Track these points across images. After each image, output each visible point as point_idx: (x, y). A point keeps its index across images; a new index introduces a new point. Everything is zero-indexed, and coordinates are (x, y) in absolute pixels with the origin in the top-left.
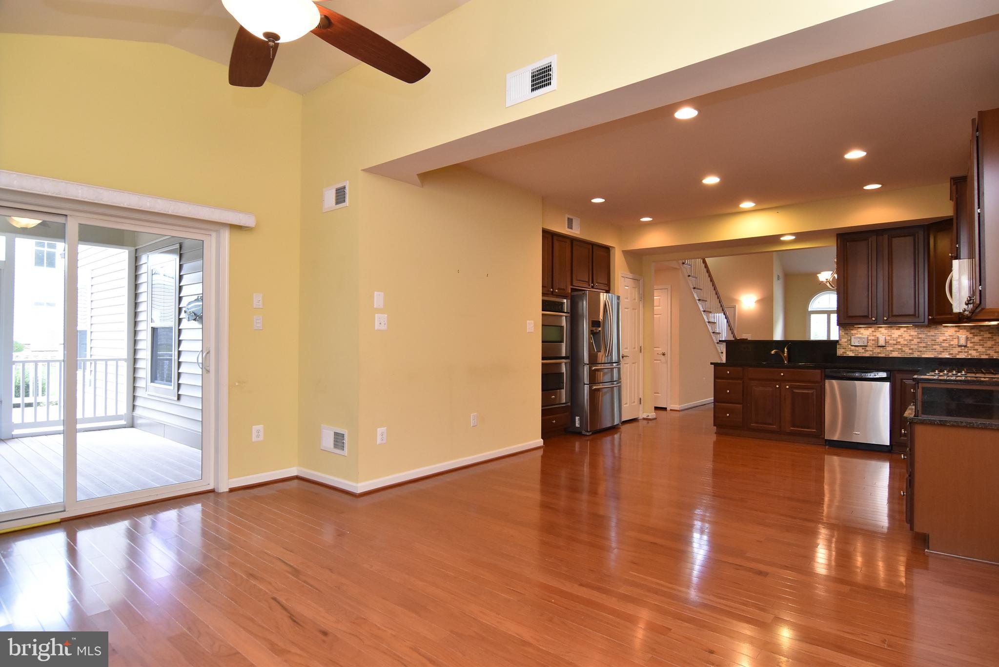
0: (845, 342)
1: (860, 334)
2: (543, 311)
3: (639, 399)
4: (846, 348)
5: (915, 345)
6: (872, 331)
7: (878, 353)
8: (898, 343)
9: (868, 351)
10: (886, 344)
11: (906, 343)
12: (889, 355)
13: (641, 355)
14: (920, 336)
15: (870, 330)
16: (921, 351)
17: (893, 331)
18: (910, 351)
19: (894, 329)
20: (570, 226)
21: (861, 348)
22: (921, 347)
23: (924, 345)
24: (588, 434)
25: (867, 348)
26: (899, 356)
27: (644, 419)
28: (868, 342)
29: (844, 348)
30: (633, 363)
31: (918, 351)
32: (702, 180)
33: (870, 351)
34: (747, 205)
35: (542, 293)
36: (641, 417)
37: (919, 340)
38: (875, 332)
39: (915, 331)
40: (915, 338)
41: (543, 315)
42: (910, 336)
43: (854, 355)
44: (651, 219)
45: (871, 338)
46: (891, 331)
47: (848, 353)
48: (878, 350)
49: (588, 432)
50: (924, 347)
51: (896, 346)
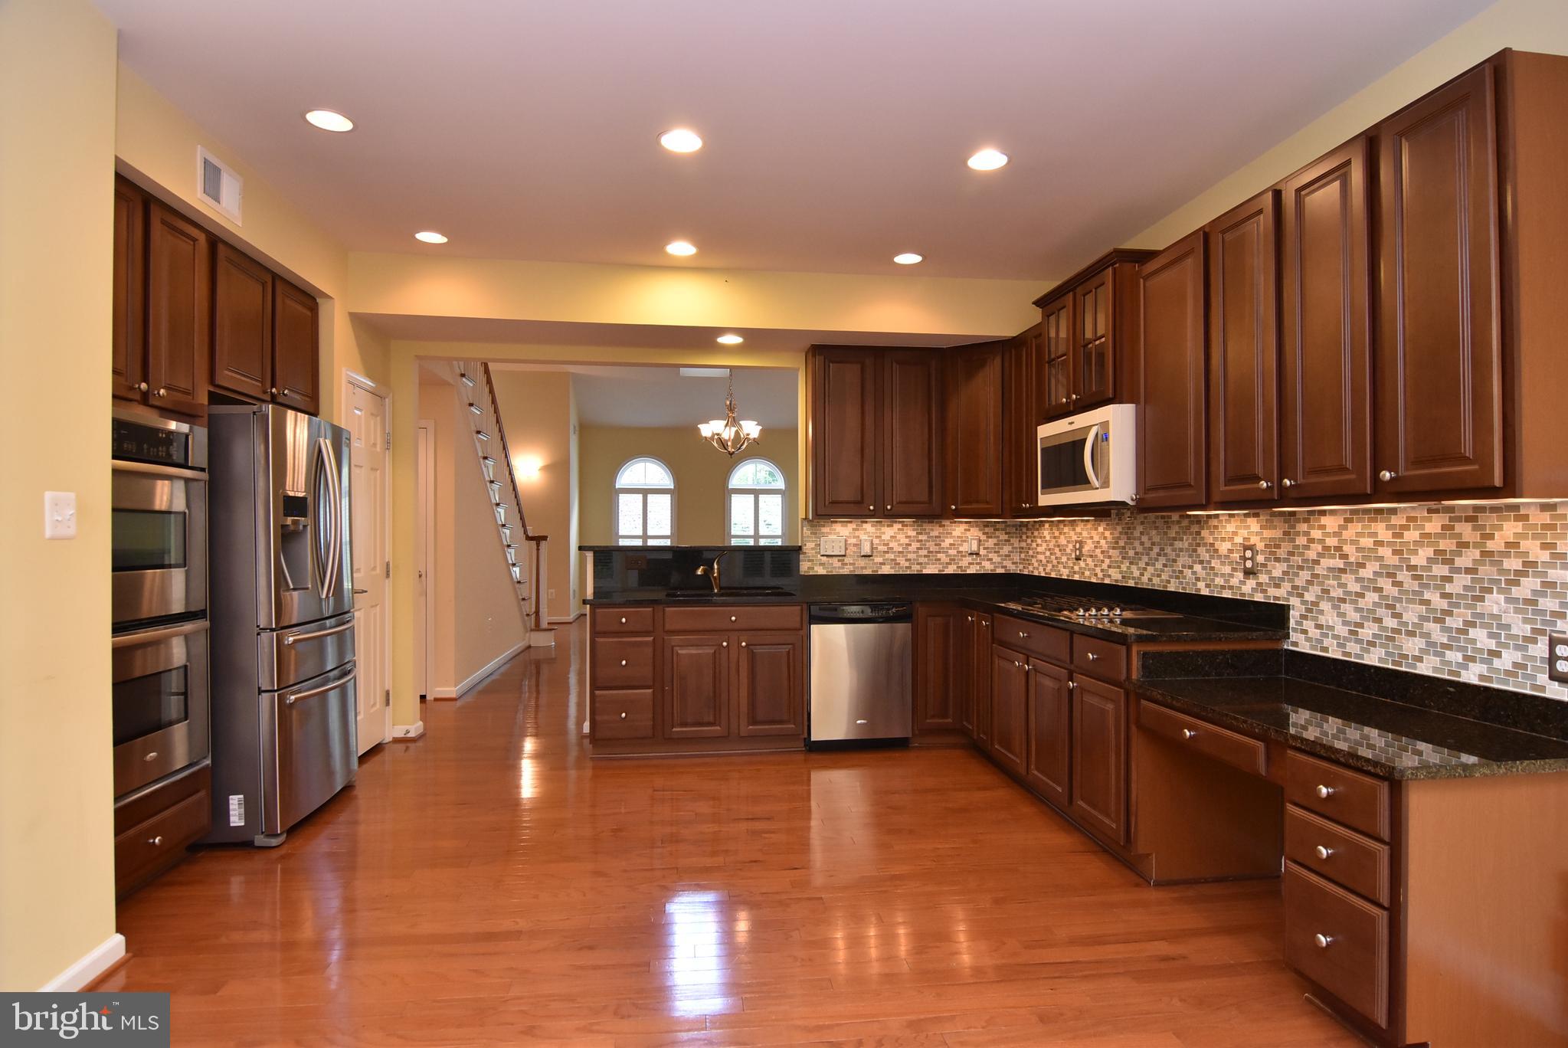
0: (812, 549)
1: (835, 534)
2: (114, 457)
3: (385, 694)
4: (813, 561)
5: (914, 552)
6: (853, 529)
7: (862, 568)
8: (890, 550)
9: (846, 564)
10: (872, 552)
11: (901, 550)
12: (877, 571)
13: (388, 583)
14: (920, 537)
15: (851, 526)
16: (921, 564)
17: (882, 528)
18: (907, 564)
19: (884, 526)
20: (212, 187)
21: (836, 559)
22: (921, 556)
23: (925, 552)
24: (274, 842)
25: (846, 560)
26: (892, 572)
27: (396, 741)
28: (846, 549)
29: (809, 561)
30: (372, 607)
31: (918, 564)
32: (660, 135)
33: (850, 564)
34: (681, 249)
35: (114, 397)
36: (388, 739)
37: (918, 545)
38: (858, 530)
39: (914, 530)
40: (913, 541)
41: (116, 472)
42: (907, 537)
43: (825, 573)
44: (444, 240)
45: (852, 541)
46: (880, 529)
47: (816, 568)
48: (862, 562)
49: (276, 835)
50: (925, 556)
51: (887, 555)
